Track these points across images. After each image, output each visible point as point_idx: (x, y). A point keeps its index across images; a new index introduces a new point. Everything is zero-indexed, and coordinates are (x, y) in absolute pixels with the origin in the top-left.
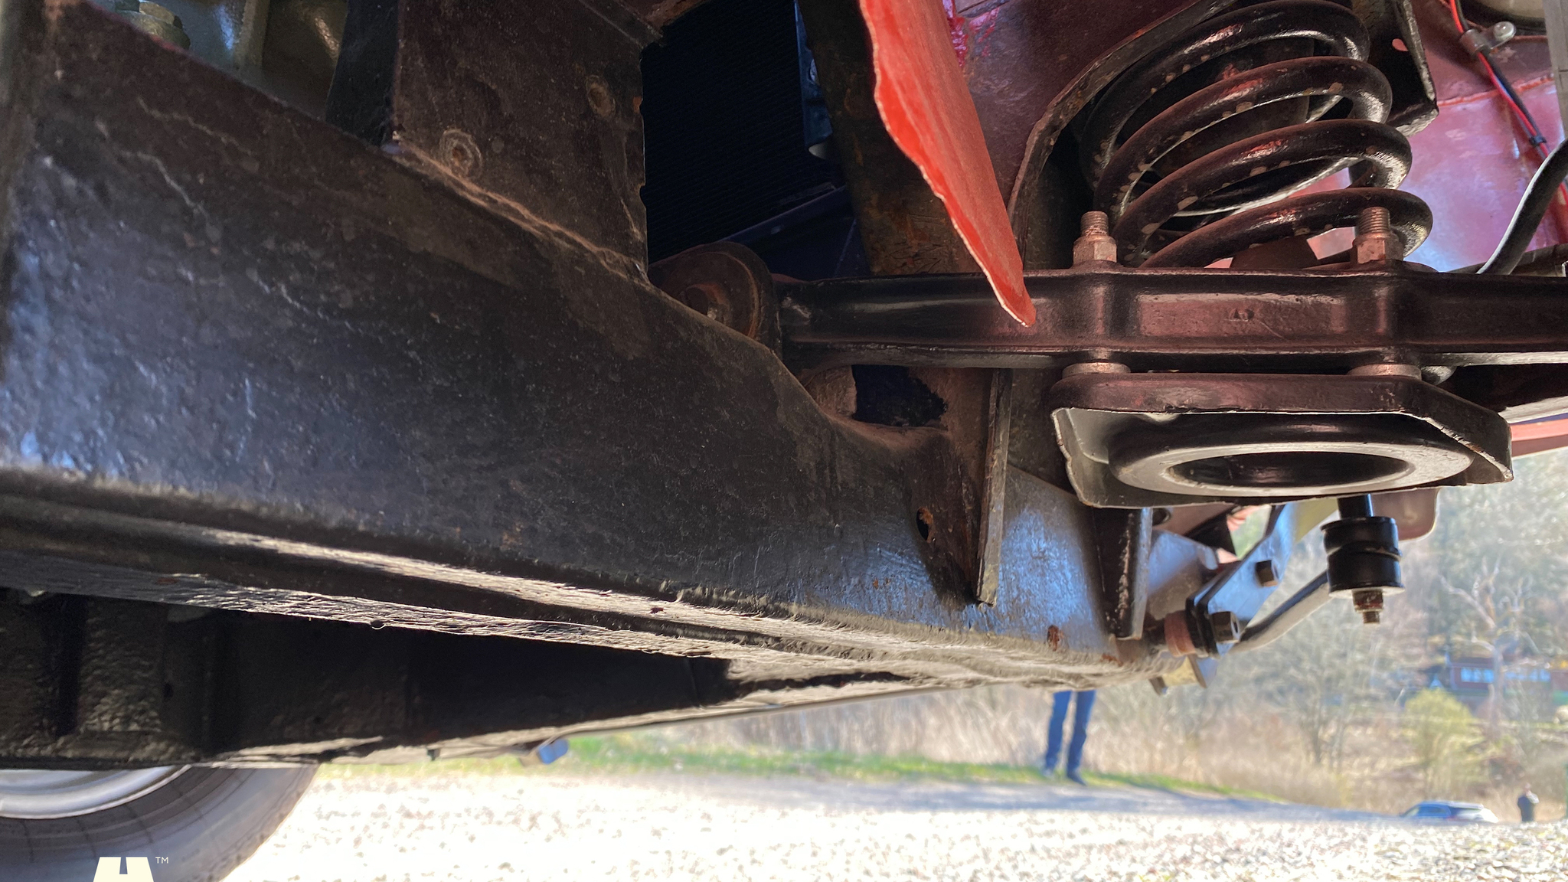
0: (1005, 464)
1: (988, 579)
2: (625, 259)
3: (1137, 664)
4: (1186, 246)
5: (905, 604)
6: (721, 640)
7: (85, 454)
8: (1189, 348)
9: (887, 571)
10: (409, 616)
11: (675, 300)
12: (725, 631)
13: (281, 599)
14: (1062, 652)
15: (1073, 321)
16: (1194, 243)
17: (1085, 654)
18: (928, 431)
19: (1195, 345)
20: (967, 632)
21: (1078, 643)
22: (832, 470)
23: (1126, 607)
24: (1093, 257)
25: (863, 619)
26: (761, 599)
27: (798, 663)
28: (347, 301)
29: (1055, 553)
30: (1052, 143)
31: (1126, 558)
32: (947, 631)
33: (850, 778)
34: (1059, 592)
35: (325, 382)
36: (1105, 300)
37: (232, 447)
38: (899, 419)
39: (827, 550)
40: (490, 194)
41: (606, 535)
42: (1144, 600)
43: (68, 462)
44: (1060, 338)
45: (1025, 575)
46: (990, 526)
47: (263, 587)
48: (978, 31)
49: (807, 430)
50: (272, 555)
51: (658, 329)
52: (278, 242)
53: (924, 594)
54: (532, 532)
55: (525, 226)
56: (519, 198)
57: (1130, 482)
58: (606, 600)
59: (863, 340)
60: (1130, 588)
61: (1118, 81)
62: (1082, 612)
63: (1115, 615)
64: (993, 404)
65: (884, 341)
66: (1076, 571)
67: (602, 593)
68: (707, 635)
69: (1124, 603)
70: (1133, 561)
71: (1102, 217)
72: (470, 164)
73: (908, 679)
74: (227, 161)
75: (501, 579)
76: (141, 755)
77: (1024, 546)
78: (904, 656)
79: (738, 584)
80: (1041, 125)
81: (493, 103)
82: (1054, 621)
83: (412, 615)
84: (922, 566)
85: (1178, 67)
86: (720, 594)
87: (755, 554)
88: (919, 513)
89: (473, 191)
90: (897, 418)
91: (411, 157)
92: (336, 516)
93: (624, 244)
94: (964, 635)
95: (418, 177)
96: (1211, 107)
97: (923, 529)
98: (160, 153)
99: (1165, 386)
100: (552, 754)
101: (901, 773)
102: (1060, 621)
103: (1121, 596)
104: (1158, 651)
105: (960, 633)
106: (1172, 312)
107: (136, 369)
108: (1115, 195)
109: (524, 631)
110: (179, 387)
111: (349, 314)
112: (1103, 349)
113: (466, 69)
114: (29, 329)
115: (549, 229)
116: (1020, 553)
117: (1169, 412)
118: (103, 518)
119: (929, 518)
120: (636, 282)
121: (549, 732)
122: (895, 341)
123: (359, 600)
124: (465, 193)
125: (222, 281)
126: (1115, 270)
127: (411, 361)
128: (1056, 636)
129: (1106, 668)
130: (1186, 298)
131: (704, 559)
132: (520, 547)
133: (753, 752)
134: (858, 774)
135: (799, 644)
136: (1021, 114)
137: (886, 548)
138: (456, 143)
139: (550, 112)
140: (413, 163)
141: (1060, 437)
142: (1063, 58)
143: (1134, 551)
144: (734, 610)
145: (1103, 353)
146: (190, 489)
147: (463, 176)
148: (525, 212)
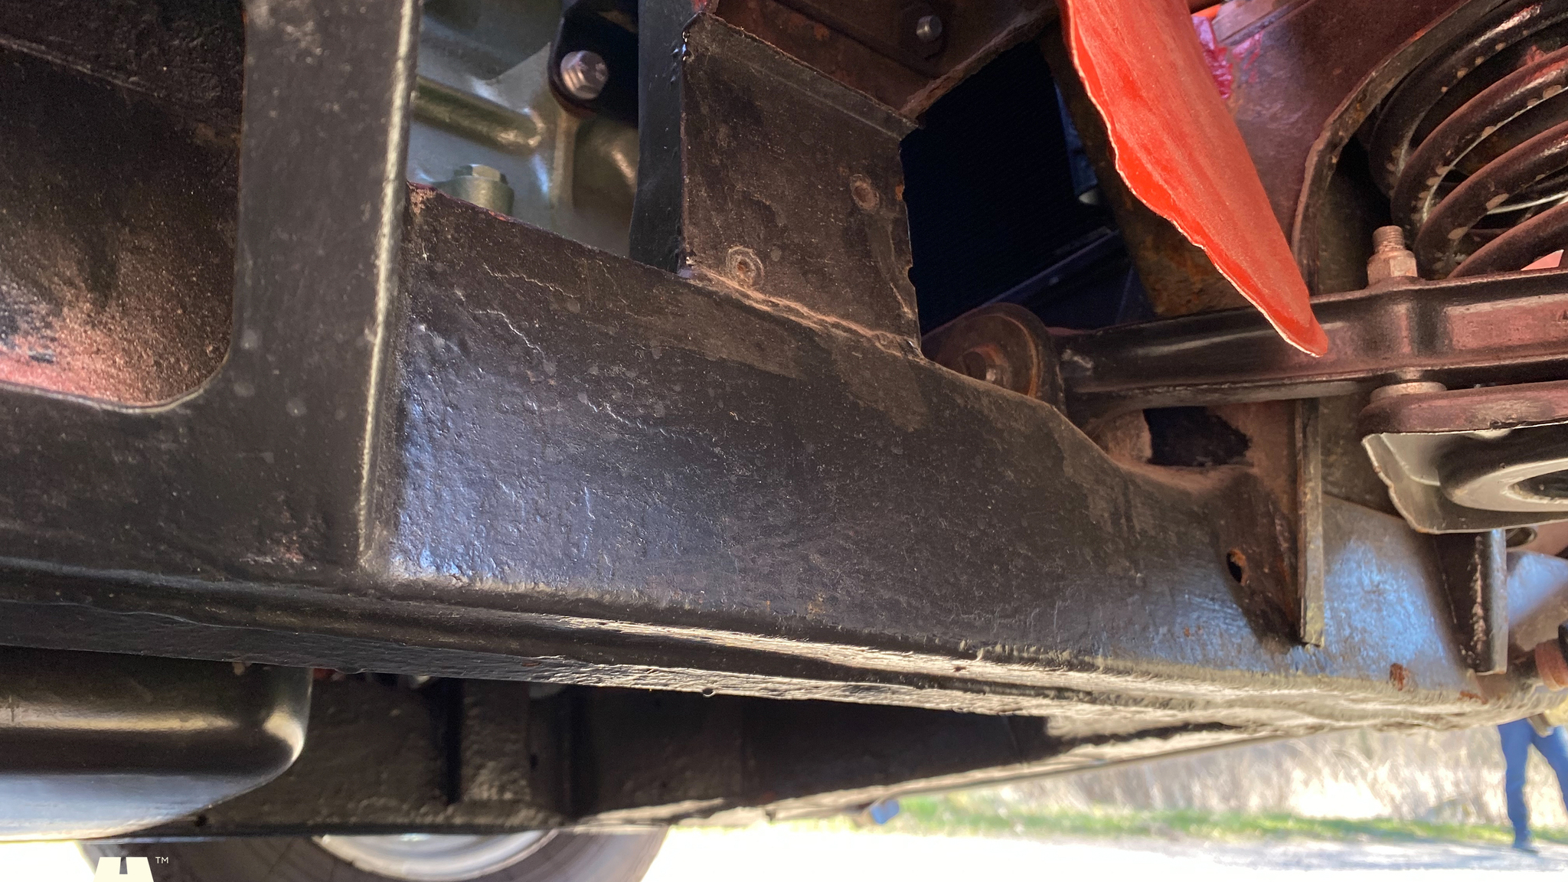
0: (1320, 496)
1: (1312, 618)
2: (898, 338)
3: (1505, 700)
4: (1500, 248)
5: (1222, 650)
6: (1030, 695)
7: (466, 562)
8: (1512, 358)
9: (1199, 618)
10: (734, 682)
11: (949, 370)
12: (1033, 687)
13: (625, 673)
14: (1409, 691)
15: (1375, 342)
16: (1509, 243)
17: (1438, 692)
18: (1232, 469)
19: (1518, 354)
20: (1295, 676)
21: (1428, 680)
22: (1129, 519)
23: (1485, 638)
24: (1389, 274)
25: (1176, 669)
26: (1064, 654)
27: (1116, 717)
28: (660, 411)
29: (1392, 585)
30: (1334, 161)
31: (1478, 585)
32: (1271, 676)
33: (1207, 837)
34: (1400, 626)
35: (648, 482)
36: (1409, 318)
37: (577, 546)
38: (1200, 459)
39: (1130, 600)
40: (772, 299)
41: (903, 599)
42: (1505, 629)
43: (455, 571)
44: (1363, 361)
45: (1358, 611)
46: (1309, 563)
47: (611, 663)
48: (1243, 59)
49: (1097, 481)
50: (615, 635)
51: (935, 400)
52: (601, 368)
53: (1242, 639)
54: (833, 600)
55: (805, 322)
56: (799, 298)
57: (1468, 504)
58: (909, 661)
59: (1150, 384)
60: (1487, 618)
61: (1402, 86)
62: (1431, 647)
63: (1473, 649)
64: (1299, 436)
65: (1170, 383)
66: (1419, 603)
67: (904, 654)
68: (1014, 691)
69: (1481, 635)
70: (1487, 588)
71: (1397, 231)
72: (753, 275)
73: (1241, 727)
74: (555, 306)
75: (810, 645)
76: (515, 820)
77: (1354, 580)
78: (1230, 704)
79: (1038, 640)
80: (1319, 145)
81: (767, 215)
82: (1397, 658)
83: (735, 681)
84: (1237, 609)
85: (1469, 60)
86: (1020, 651)
87: (1053, 608)
88: (1229, 556)
89: (757, 299)
90: (1198, 458)
91: (702, 278)
92: (665, 597)
93: (897, 324)
94: (1291, 679)
95: (710, 295)
96: (1513, 98)
97: (1235, 572)
98: (505, 308)
99: (1487, 401)
100: (885, 814)
101: (1265, 831)
102: (1405, 658)
103: (1476, 627)
104: (1531, 686)
105: (1286, 677)
106: (1487, 322)
107: (499, 488)
108: (1414, 203)
109: (838, 692)
110: (533, 499)
111: (663, 422)
112: (1412, 369)
113: (744, 192)
114: (418, 465)
115: (827, 322)
116: (1350, 588)
117: (1495, 428)
118: (483, 613)
119: (1241, 560)
120: (910, 357)
121: (877, 792)
122: (1184, 383)
123: (691, 671)
124: (751, 302)
125: (559, 408)
126: (1415, 284)
127: (716, 456)
128: (1400, 674)
129: (1467, 707)
130: (1503, 305)
131: (1001, 617)
132: (824, 615)
133: (1098, 812)
134: (1216, 833)
135: (1112, 697)
136: (1297, 135)
137: (1195, 595)
138: (740, 258)
139: (820, 215)
140: (705, 283)
141: (1376, 464)
142: (1337, 72)
143: (1486, 576)
144: (1037, 665)
145: (1411, 373)
146: (548, 584)
147: (748, 287)
148: (804, 310)
